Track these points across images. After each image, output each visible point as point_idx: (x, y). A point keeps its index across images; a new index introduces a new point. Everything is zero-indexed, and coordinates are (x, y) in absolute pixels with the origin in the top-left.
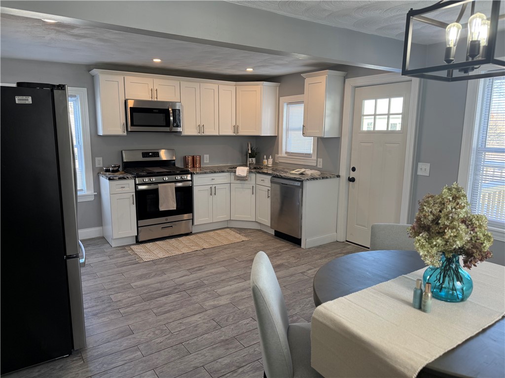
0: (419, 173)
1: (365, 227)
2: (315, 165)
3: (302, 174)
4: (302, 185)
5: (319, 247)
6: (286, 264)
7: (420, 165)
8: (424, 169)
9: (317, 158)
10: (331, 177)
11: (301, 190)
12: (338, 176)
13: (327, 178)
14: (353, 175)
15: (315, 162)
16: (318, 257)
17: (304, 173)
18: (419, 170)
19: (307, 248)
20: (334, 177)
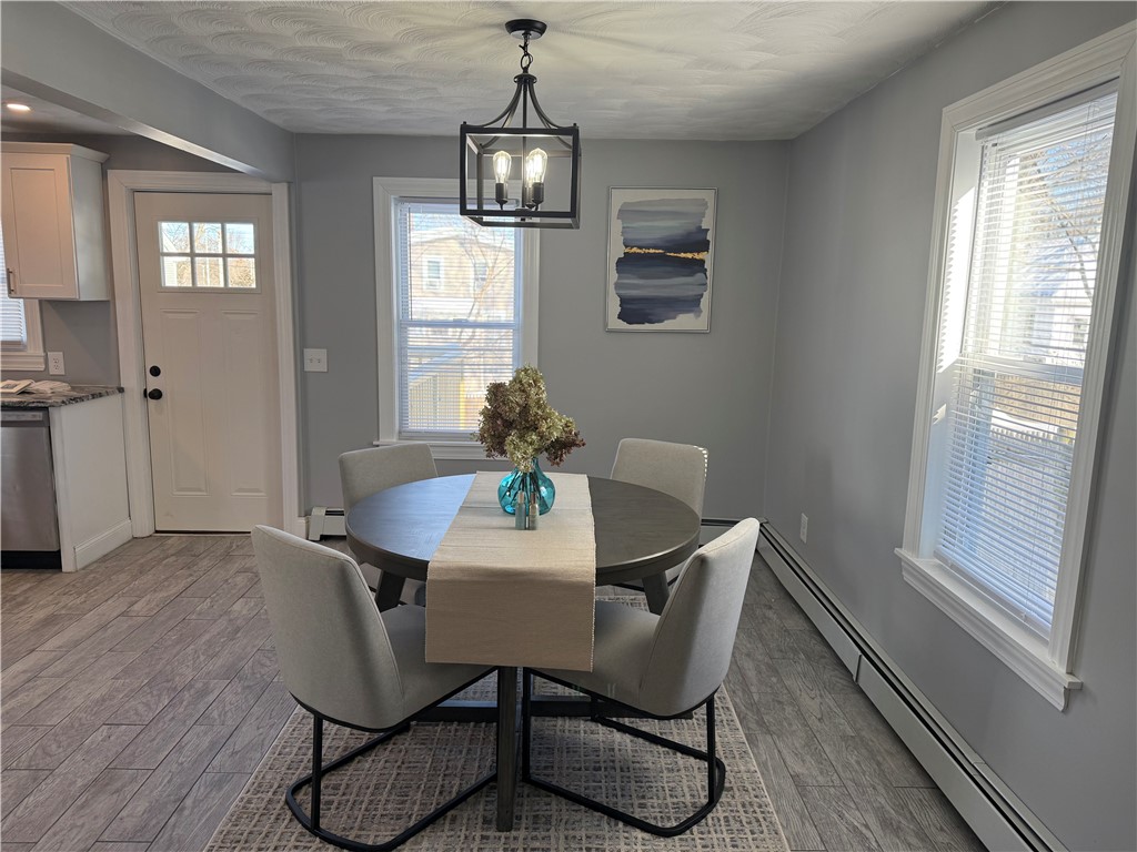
0: (309, 367)
1: (200, 490)
2: (42, 368)
3: (23, 392)
4: (47, 418)
5: (104, 558)
6: (63, 612)
7: (309, 353)
8: (317, 360)
9: (45, 351)
10: (108, 394)
11: (45, 430)
12: (121, 390)
13: (101, 395)
14: (154, 383)
15: (42, 360)
16: (123, 577)
17: (29, 389)
18: (307, 362)
19: (79, 567)
20: (113, 393)
